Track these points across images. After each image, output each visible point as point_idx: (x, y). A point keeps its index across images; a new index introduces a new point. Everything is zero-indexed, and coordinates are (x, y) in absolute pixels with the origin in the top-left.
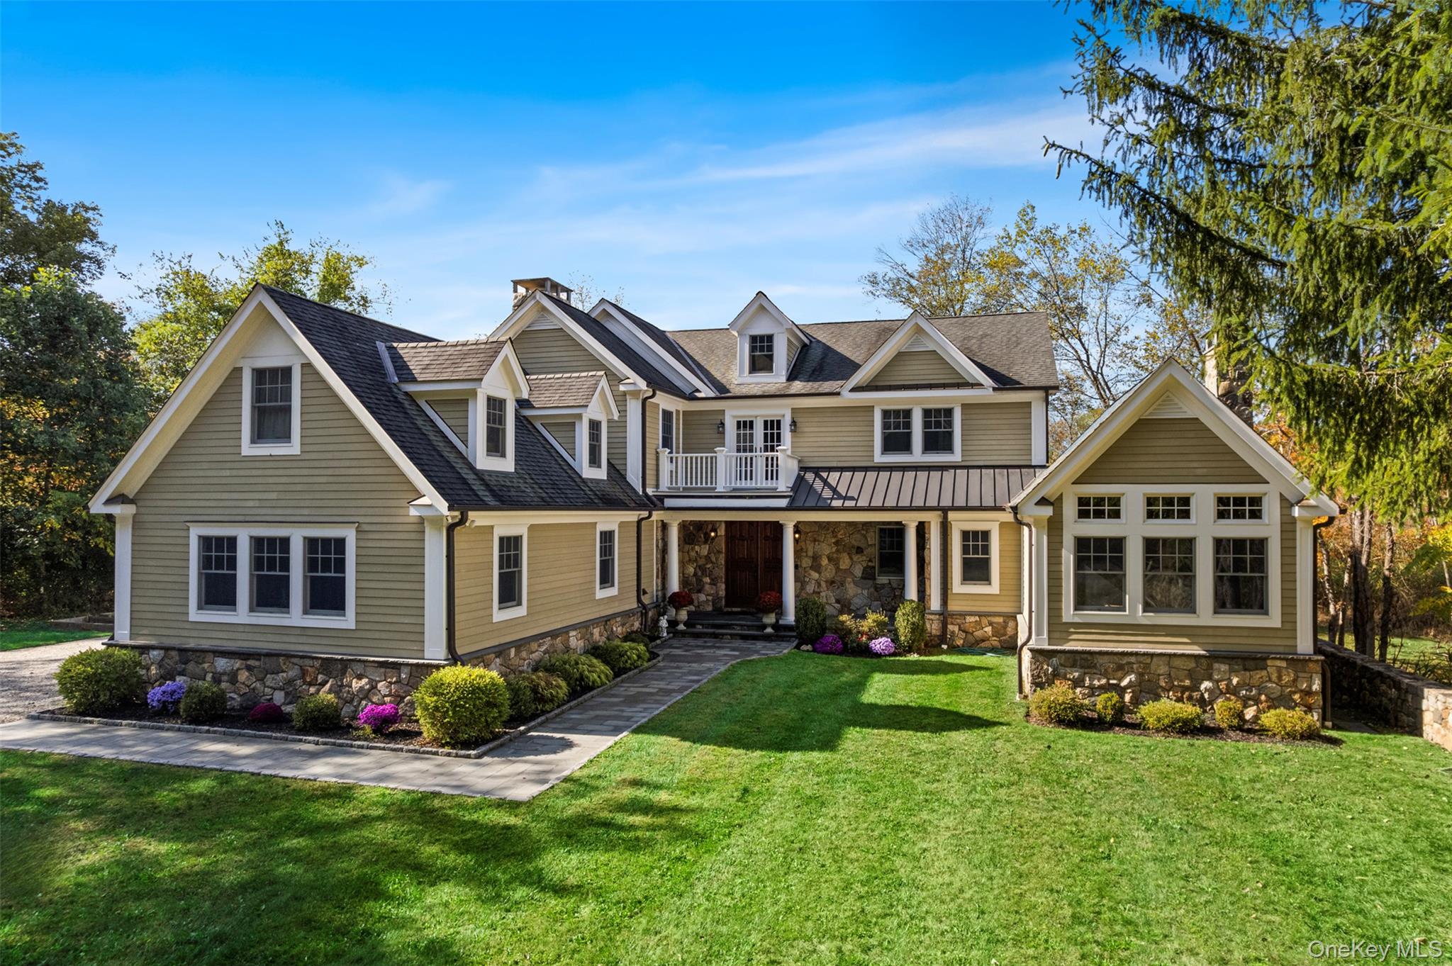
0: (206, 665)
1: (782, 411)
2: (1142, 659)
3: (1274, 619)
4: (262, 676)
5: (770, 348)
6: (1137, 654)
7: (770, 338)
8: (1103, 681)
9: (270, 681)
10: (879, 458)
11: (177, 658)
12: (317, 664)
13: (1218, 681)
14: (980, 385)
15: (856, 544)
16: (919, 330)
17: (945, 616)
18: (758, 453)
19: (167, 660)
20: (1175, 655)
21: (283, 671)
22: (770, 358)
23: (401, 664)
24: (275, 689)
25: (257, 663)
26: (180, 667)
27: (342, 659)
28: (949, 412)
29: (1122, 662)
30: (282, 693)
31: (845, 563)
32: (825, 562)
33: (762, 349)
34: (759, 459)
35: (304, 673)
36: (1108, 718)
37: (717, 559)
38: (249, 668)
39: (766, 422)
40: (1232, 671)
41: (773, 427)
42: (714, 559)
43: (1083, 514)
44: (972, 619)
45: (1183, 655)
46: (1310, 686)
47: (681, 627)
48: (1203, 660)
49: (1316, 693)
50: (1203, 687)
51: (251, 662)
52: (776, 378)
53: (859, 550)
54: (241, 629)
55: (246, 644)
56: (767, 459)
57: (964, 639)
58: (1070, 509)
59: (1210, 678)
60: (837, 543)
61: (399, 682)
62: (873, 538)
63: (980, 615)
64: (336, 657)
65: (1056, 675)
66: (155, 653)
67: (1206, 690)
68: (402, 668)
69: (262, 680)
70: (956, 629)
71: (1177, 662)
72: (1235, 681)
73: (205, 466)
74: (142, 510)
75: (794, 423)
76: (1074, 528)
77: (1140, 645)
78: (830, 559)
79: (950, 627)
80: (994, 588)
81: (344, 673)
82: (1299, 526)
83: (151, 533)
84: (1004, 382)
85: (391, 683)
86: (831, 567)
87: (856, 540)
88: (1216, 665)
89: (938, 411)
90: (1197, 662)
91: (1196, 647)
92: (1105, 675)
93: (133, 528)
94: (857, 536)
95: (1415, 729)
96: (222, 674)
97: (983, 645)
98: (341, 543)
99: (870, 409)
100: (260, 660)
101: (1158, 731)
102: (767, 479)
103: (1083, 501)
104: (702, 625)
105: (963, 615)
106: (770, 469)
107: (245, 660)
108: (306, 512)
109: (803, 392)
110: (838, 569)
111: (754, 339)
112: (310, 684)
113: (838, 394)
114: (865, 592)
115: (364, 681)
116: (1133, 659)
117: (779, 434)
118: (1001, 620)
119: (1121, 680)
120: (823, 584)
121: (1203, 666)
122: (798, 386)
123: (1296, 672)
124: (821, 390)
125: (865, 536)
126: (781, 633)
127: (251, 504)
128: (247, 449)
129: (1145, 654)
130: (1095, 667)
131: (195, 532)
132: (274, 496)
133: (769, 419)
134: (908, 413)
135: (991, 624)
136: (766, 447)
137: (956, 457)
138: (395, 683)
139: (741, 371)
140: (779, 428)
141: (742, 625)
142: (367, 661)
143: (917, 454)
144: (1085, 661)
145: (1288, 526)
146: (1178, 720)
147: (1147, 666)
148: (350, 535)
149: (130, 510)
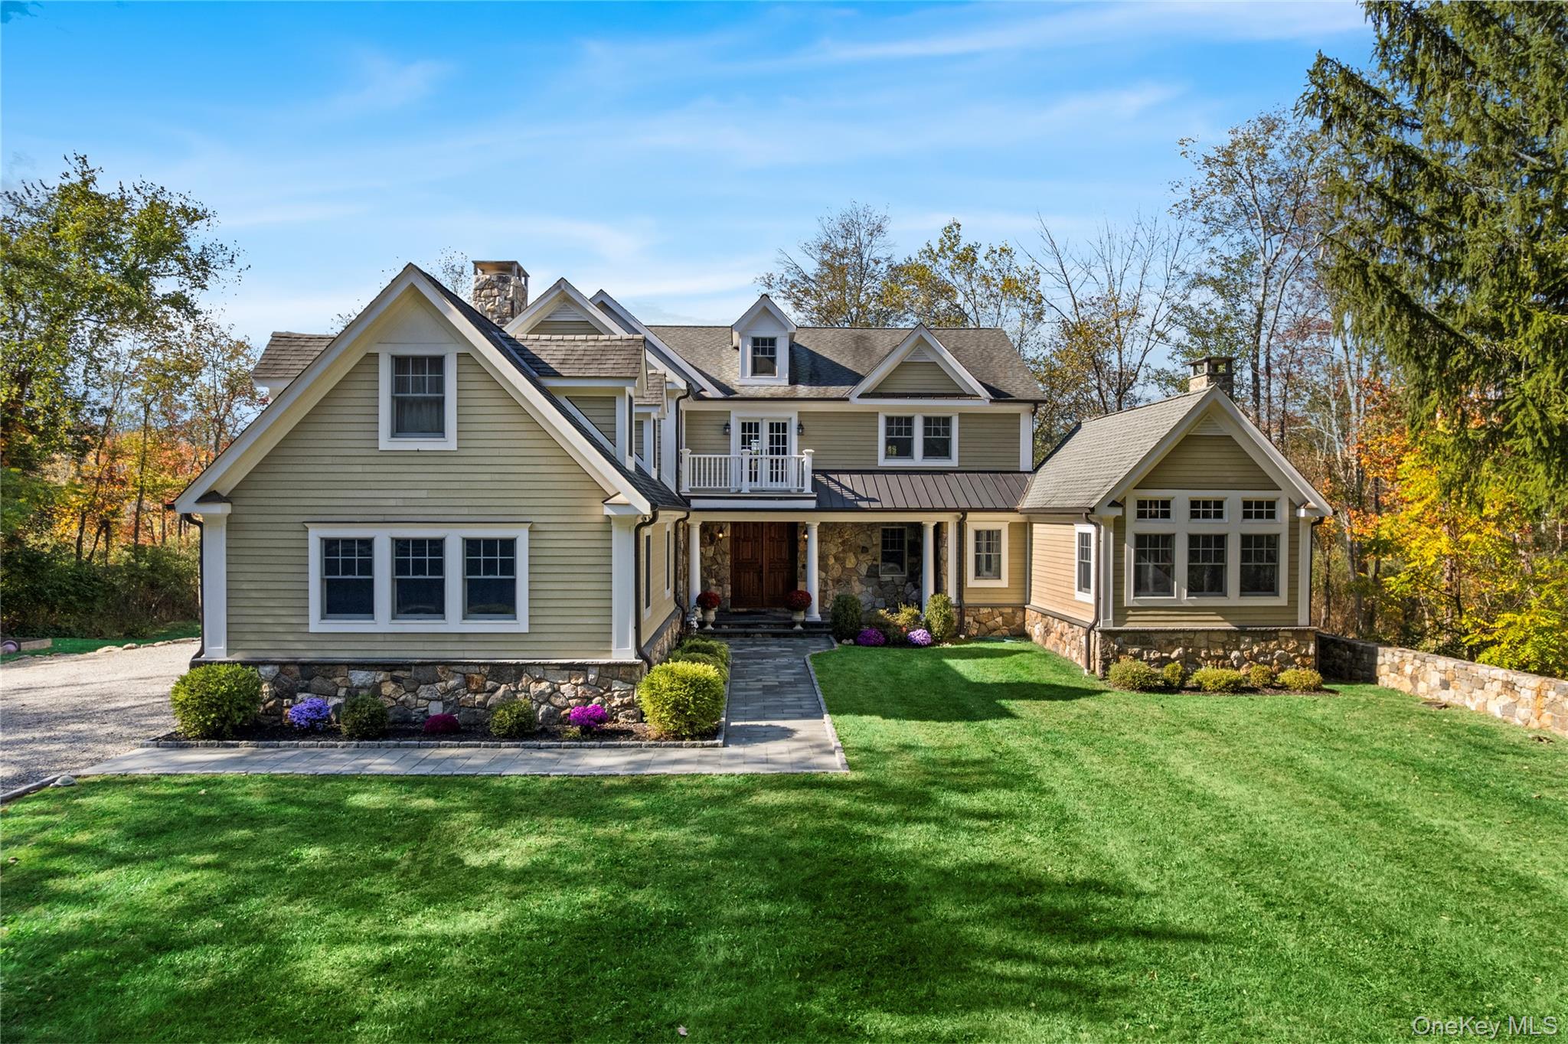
0: (338, 680)
1: (789, 414)
2: (1188, 635)
3: (1282, 600)
4: (414, 687)
5: (773, 351)
6: (1184, 631)
7: (772, 341)
8: (1158, 655)
9: (424, 691)
10: (883, 462)
11: (298, 674)
12: (485, 670)
13: (1243, 651)
14: (975, 396)
15: (862, 544)
16: (921, 341)
17: (961, 607)
18: (764, 455)
19: (284, 676)
20: (1213, 631)
21: (441, 681)
22: (773, 360)
23: (589, 665)
24: (430, 700)
25: (407, 674)
26: (302, 684)
27: (518, 664)
28: (947, 421)
29: (1171, 638)
30: (441, 704)
31: (851, 562)
32: (832, 561)
33: (764, 352)
34: (764, 461)
35: (467, 681)
36: (1176, 684)
37: (723, 560)
38: (395, 680)
39: (771, 425)
40: (1254, 642)
41: (779, 430)
42: (720, 560)
43: (1141, 515)
44: (986, 611)
45: (1219, 630)
46: (1307, 651)
47: (709, 627)
48: (1233, 634)
49: (1311, 656)
50: (1232, 656)
51: (398, 673)
52: (778, 382)
53: (865, 550)
54: (380, 638)
55: (387, 655)
56: (772, 461)
57: (978, 630)
58: (1132, 510)
59: (1238, 649)
60: (843, 543)
61: (585, 683)
62: (877, 538)
63: (993, 606)
64: (510, 661)
65: (1121, 651)
66: (268, 669)
67: (1235, 658)
68: (590, 669)
69: (414, 691)
70: (971, 620)
71: (1214, 637)
72: (1256, 650)
73: (328, 460)
74: (239, 510)
75: (800, 426)
76: (1135, 526)
77: (1184, 624)
78: (836, 558)
79: (967, 619)
80: (1004, 582)
81: (519, 678)
82: (1301, 524)
83: (256, 535)
84: (998, 395)
85: (576, 685)
86: (837, 566)
87: (862, 539)
88: (1242, 638)
89: (937, 419)
90: (1228, 636)
91: (1227, 624)
92: (1159, 650)
93: (228, 530)
94: (862, 536)
95: (1372, 679)
96: (358, 688)
97: (994, 634)
98: (509, 545)
99: (874, 415)
100: (410, 670)
101: (1215, 691)
102: (771, 480)
103: (1141, 504)
104: (729, 625)
105: (978, 607)
106: (774, 471)
107: (391, 671)
108: (466, 511)
109: (811, 396)
110: (844, 568)
111: (756, 341)
112: (476, 692)
113: (847, 399)
114: (870, 589)
115: (544, 685)
116: (1181, 636)
117: (784, 437)
118: (1010, 610)
119: (1171, 653)
120: (830, 583)
121: (1231, 639)
122: (802, 390)
123: (1298, 641)
124: (828, 395)
125: (870, 536)
126: (811, 630)
127: (392, 502)
128: (385, 442)
129: (1190, 631)
130: (1151, 644)
131: (315, 536)
132: (424, 494)
133: (775, 422)
134: (909, 421)
135: (1001, 614)
136: (771, 450)
137: (953, 462)
138: (582, 684)
139: (743, 373)
140: (784, 431)
141: (769, 624)
142: (548, 664)
143: (918, 460)
144: (1143, 639)
145: (1294, 522)
146: (1230, 682)
147: (1191, 641)
148: (522, 537)
149: (222, 509)
